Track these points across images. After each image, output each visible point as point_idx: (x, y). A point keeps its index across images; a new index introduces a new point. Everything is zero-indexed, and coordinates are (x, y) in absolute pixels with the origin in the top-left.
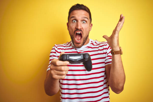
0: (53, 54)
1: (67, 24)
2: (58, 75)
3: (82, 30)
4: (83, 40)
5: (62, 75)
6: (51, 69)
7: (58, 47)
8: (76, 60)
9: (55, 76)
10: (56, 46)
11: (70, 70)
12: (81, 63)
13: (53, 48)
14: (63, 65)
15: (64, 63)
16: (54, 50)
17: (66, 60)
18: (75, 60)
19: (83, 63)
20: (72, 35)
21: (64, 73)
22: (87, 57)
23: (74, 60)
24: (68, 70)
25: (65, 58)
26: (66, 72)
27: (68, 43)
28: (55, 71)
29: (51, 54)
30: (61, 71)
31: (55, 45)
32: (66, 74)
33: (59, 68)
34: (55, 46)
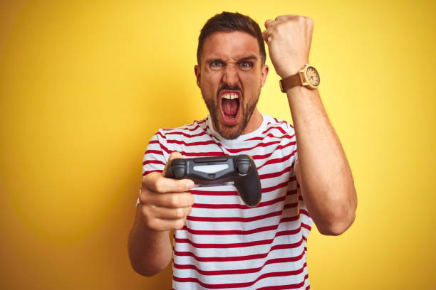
0: (153, 157)
1: (196, 70)
2: (163, 218)
3: (240, 86)
4: (244, 113)
5: (175, 218)
6: (142, 203)
7: (167, 136)
8: (214, 174)
9: (156, 223)
10: (163, 134)
11: (196, 206)
12: (230, 183)
13: (155, 138)
14: (176, 189)
15: (179, 186)
16: (158, 145)
17: (186, 176)
18: (210, 175)
19: (233, 183)
20: (213, 101)
21: (180, 212)
22: (246, 166)
23: (206, 177)
24: (192, 204)
25: (183, 170)
26: (187, 209)
27: (196, 124)
28: (154, 207)
29: (149, 157)
30: (171, 206)
31: (161, 131)
32: (186, 215)
33: (165, 198)
34: (159, 133)
